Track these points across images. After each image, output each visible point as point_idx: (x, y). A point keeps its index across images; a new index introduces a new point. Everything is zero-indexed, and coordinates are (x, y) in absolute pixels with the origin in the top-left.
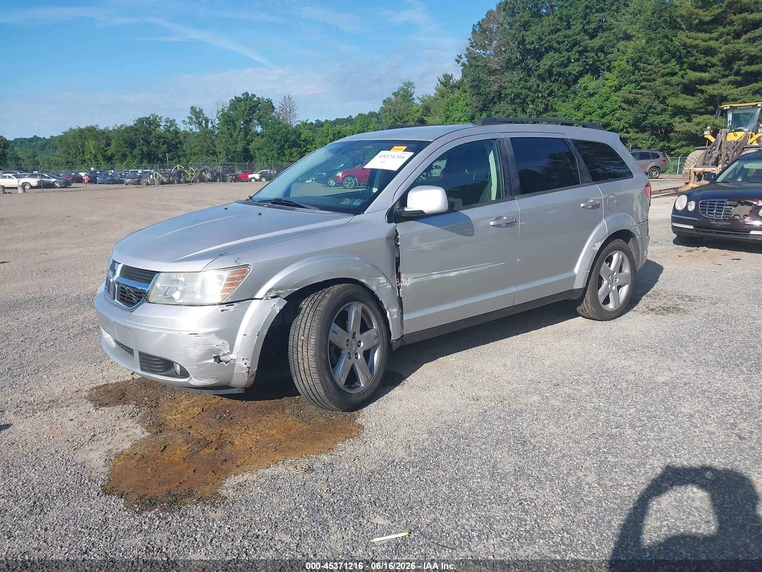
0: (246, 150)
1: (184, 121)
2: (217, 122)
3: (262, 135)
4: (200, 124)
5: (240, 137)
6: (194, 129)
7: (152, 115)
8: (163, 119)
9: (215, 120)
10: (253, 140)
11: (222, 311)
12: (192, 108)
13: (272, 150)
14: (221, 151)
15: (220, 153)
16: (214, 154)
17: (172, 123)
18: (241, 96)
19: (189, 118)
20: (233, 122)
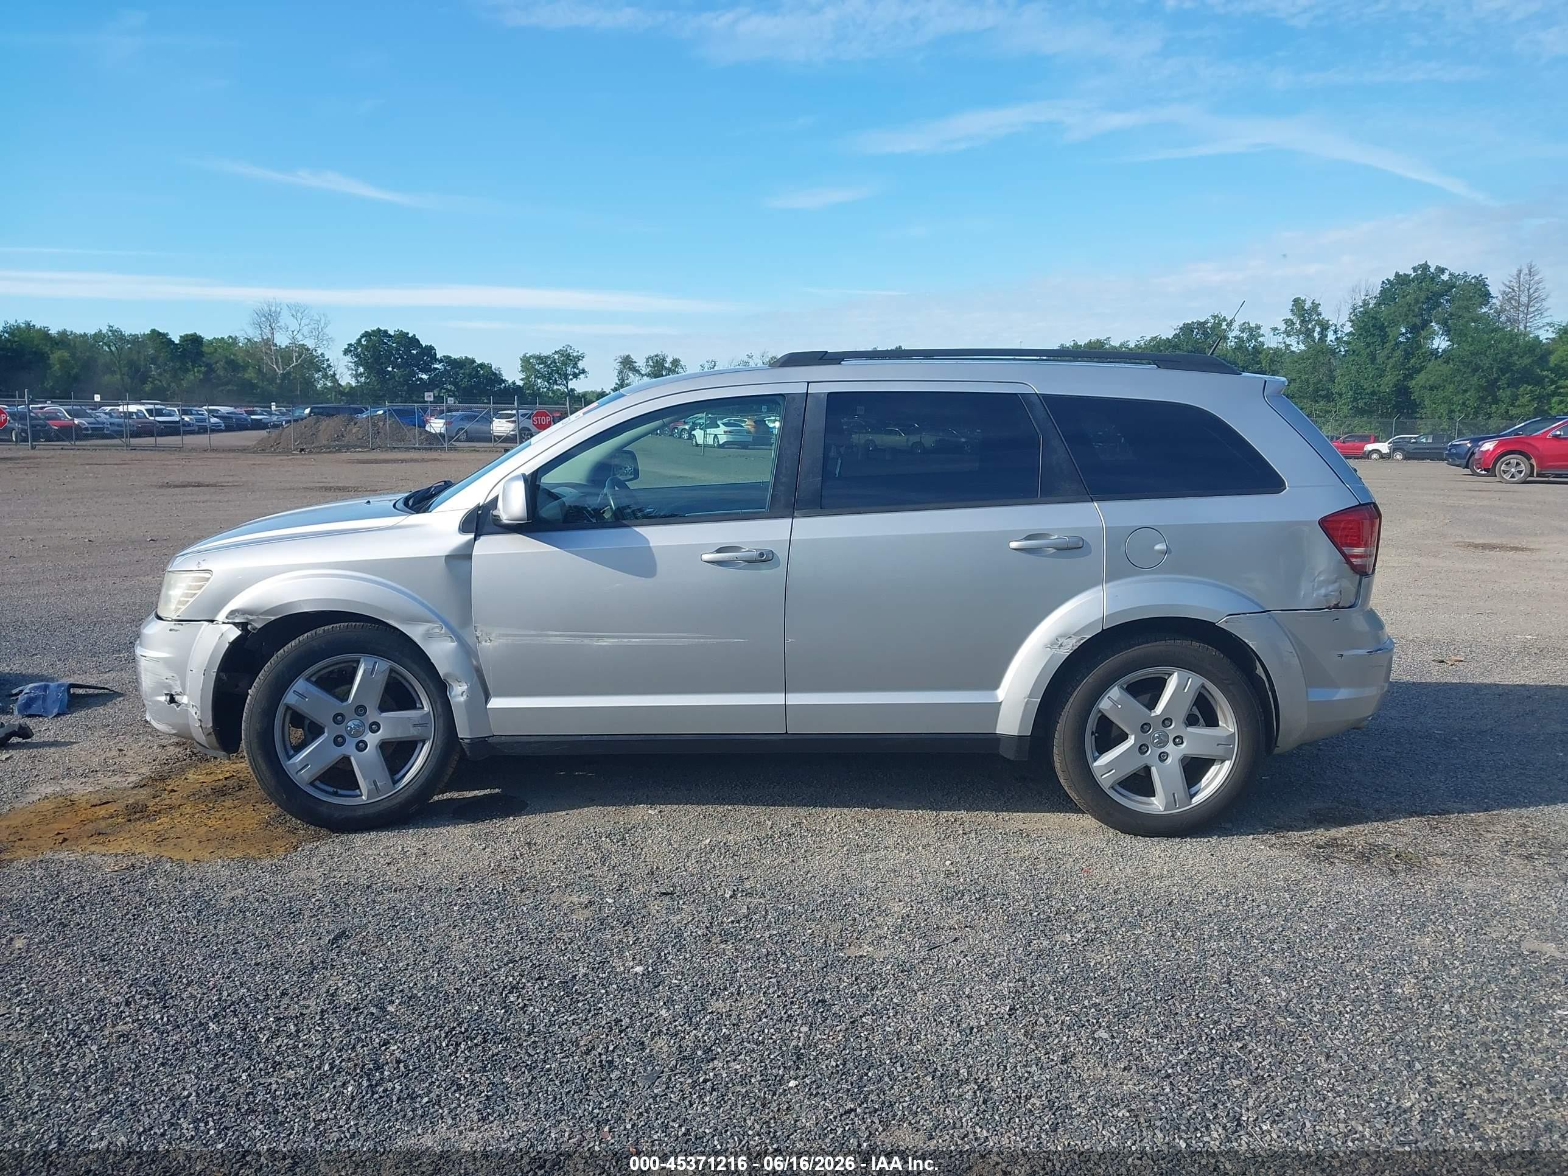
0: (1402, 391)
1: (1275, 329)
2: (1348, 328)
3: (1446, 357)
4: (1309, 334)
5: (1392, 361)
6: (1295, 344)
7: (1214, 317)
8: (1236, 326)
9: (1343, 326)
10: (1422, 368)
11: (171, 630)
12: (1296, 301)
13: (1466, 391)
14: (1344, 390)
15: (1341, 395)
16: (1329, 397)
17: (1253, 332)
18: (1410, 272)
19: (1286, 321)
20: (1382, 328)
